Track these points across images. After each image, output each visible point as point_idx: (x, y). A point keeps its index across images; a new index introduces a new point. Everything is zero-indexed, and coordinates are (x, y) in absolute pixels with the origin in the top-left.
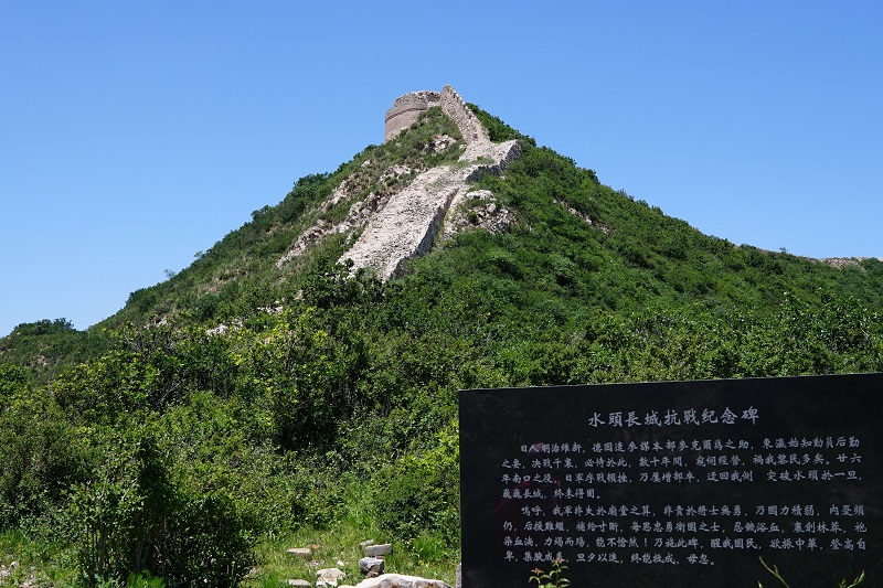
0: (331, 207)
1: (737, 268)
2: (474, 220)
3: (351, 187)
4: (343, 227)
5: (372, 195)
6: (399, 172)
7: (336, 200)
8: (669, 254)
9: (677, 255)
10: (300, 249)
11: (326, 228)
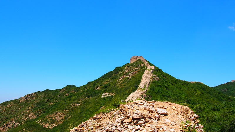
0: (125, 73)
1: (183, 85)
2: (154, 79)
3: (128, 70)
4: (128, 76)
5: (132, 72)
6: (136, 69)
7: (126, 72)
8: (175, 83)
9: (176, 83)
10: (121, 79)
11: (125, 76)
